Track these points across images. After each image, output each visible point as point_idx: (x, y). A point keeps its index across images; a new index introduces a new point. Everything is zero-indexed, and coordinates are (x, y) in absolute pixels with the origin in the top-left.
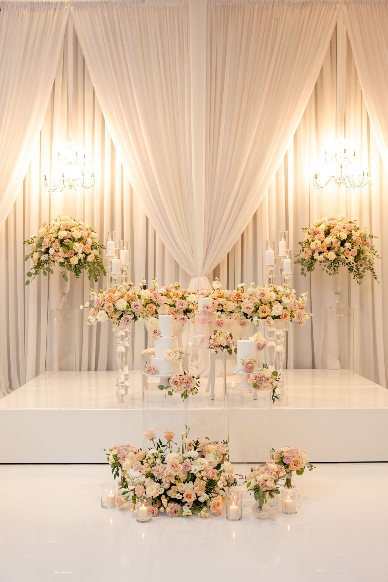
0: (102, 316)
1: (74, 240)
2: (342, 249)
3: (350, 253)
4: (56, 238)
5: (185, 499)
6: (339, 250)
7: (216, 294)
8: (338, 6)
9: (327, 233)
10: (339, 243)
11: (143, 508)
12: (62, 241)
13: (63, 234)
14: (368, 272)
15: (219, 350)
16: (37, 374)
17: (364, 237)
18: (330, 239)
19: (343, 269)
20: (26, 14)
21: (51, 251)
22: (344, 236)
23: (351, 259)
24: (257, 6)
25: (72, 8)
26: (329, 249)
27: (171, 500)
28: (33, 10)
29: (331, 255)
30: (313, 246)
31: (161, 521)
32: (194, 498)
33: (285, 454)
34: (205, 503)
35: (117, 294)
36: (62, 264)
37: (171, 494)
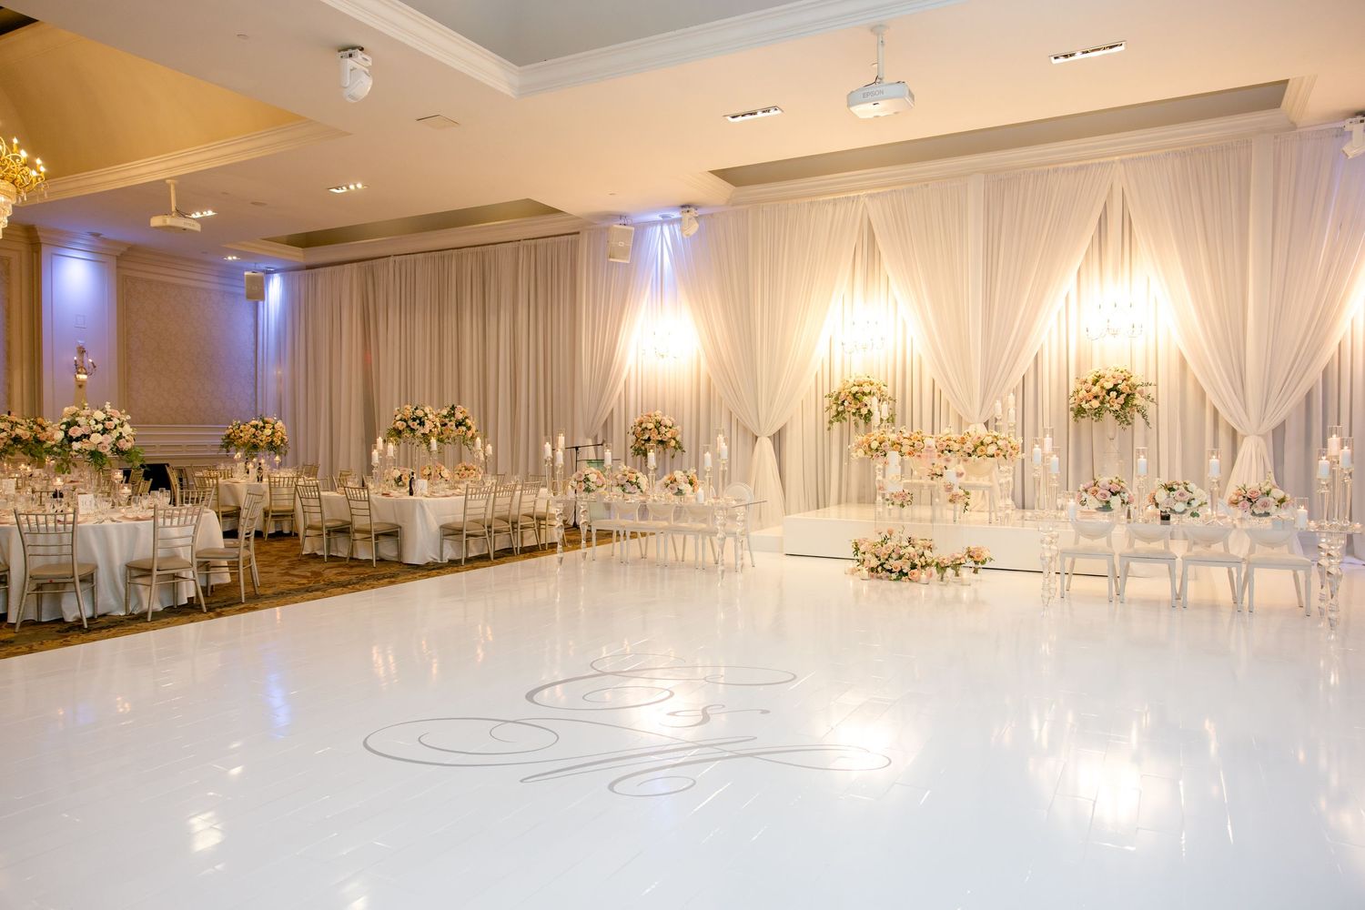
0: (861, 453)
1: (864, 394)
2: (1107, 398)
3: (1116, 401)
4: (850, 392)
5: (894, 570)
6: (1104, 398)
7: (945, 438)
8: (1114, 166)
9: (1094, 383)
10: (1104, 392)
11: (865, 572)
12: (854, 395)
13: (855, 389)
14: (1138, 416)
15: (935, 477)
16: (839, 502)
17: (1133, 387)
18: (1096, 389)
19: (1109, 417)
20: (830, 208)
21: (846, 403)
22: (1109, 385)
23: (1117, 407)
24: (1032, 175)
25: (867, 199)
26: (1096, 397)
27: (884, 569)
28: (835, 204)
29: (1096, 404)
30: (1080, 396)
31: (876, 582)
32: (899, 569)
33: (971, 549)
34: (907, 574)
35: (873, 438)
36: (854, 414)
37: (886, 566)
